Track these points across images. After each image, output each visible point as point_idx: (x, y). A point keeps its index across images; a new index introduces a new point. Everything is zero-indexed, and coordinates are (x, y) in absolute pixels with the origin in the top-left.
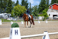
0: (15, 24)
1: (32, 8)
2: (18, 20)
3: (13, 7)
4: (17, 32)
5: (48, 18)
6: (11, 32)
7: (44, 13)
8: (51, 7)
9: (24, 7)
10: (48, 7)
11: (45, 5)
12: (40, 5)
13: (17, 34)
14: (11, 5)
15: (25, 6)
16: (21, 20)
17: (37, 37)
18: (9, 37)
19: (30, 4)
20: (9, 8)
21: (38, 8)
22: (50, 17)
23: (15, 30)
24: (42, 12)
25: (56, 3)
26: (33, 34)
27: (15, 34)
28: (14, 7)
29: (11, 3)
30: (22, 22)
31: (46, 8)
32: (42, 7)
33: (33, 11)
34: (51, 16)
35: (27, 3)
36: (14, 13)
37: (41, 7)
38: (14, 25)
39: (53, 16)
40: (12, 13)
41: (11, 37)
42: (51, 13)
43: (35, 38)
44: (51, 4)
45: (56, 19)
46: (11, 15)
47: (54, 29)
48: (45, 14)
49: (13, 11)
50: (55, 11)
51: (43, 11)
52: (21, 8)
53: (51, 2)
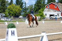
0: (12, 24)
1: (27, 7)
2: (12, 20)
3: (6, 7)
4: (14, 33)
5: (44, 18)
6: (7, 33)
7: (40, 12)
8: (47, 6)
9: (18, 7)
10: (45, 6)
11: (41, 4)
12: (35, 4)
13: (14, 35)
14: (4, 5)
15: (20, 6)
16: (15, 20)
17: (34, 38)
18: (5, 38)
19: (25, 3)
20: (2, 7)
21: (34, 7)
22: (46, 17)
23: (12, 31)
24: (38, 12)
25: (52, 2)
26: (30, 35)
27: (12, 35)
28: (8, 7)
29: (4, 3)
30: (17, 22)
31: (42, 7)
32: (38, 6)
33: (29, 10)
34: (48, 16)
35: (22, 2)
36: (8, 13)
37: (36, 6)
38: (10, 25)
39: (49, 16)
40: (5, 13)
41: (7, 38)
42: (47, 12)
43: (32, 39)
44: (48, 3)
45: (53, 19)
46: (4, 15)
47: (51, 29)
48: (41, 14)
49: (7, 10)
50: (52, 11)
51: (39, 10)
52: (16, 7)
53: (47, 2)
